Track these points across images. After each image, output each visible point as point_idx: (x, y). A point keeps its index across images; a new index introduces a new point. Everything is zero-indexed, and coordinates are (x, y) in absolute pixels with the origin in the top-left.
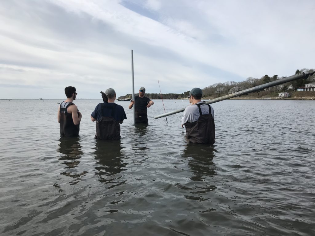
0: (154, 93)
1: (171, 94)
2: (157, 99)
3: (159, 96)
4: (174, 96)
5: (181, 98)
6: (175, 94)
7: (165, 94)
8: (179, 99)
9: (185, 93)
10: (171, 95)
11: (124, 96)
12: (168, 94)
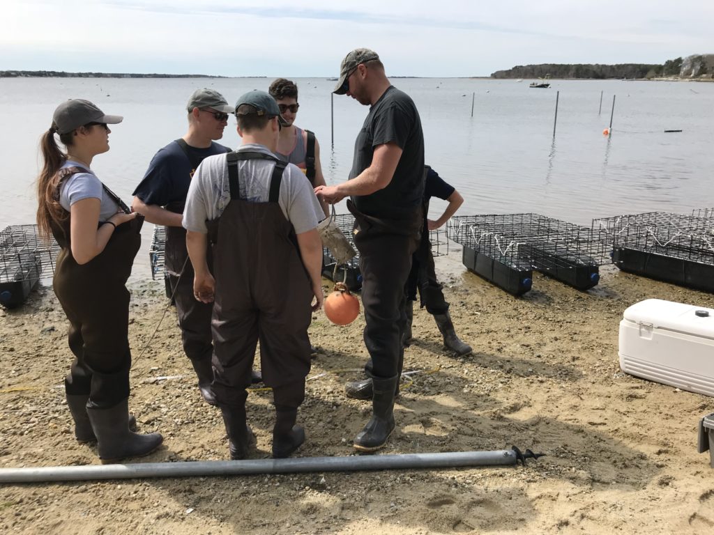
0: (583, 63)
1: (628, 65)
2: (588, 78)
3: (594, 72)
4: (638, 70)
5: (653, 77)
6: (639, 66)
7: (611, 66)
8: (649, 79)
9: (668, 62)
10: (630, 67)
11: (506, 71)
12: (619, 67)
